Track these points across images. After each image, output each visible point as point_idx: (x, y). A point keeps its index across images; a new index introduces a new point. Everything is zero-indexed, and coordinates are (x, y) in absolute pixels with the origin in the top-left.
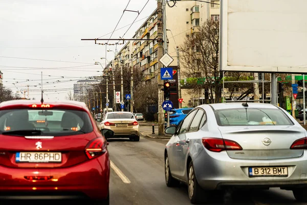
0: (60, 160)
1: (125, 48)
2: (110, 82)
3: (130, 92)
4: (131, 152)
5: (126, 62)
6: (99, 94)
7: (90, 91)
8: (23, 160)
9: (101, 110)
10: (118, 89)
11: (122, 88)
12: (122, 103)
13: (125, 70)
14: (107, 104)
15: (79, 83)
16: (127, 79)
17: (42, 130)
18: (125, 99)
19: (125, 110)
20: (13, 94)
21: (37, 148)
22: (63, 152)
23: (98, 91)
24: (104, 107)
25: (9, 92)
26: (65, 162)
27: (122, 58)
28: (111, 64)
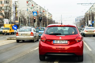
0: (67, 43)
1: (92, 6)
2: (87, 17)
3: (94, 21)
4: (93, 40)
5: (93, 11)
6: (83, 21)
7: (80, 21)
8: (55, 43)
9: (84, 27)
10: (90, 20)
11: (91, 19)
12: (91, 24)
13: (92, 13)
14: (86, 25)
15: (77, 18)
16: (93, 16)
17: (61, 33)
18: (92, 23)
19: (92, 27)
20: (56, 22)
21: (60, 39)
22: (68, 40)
23: (83, 20)
24: (85, 25)
25: (54, 21)
26: (69, 43)
27: (91, 10)
28: (88, 11)
